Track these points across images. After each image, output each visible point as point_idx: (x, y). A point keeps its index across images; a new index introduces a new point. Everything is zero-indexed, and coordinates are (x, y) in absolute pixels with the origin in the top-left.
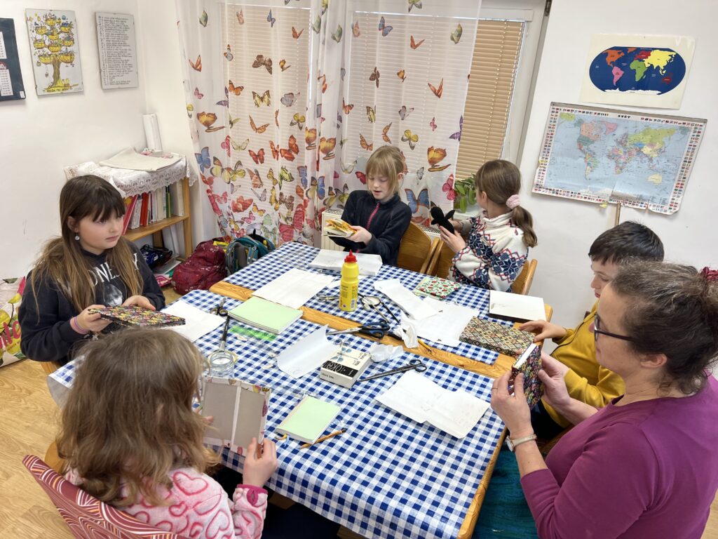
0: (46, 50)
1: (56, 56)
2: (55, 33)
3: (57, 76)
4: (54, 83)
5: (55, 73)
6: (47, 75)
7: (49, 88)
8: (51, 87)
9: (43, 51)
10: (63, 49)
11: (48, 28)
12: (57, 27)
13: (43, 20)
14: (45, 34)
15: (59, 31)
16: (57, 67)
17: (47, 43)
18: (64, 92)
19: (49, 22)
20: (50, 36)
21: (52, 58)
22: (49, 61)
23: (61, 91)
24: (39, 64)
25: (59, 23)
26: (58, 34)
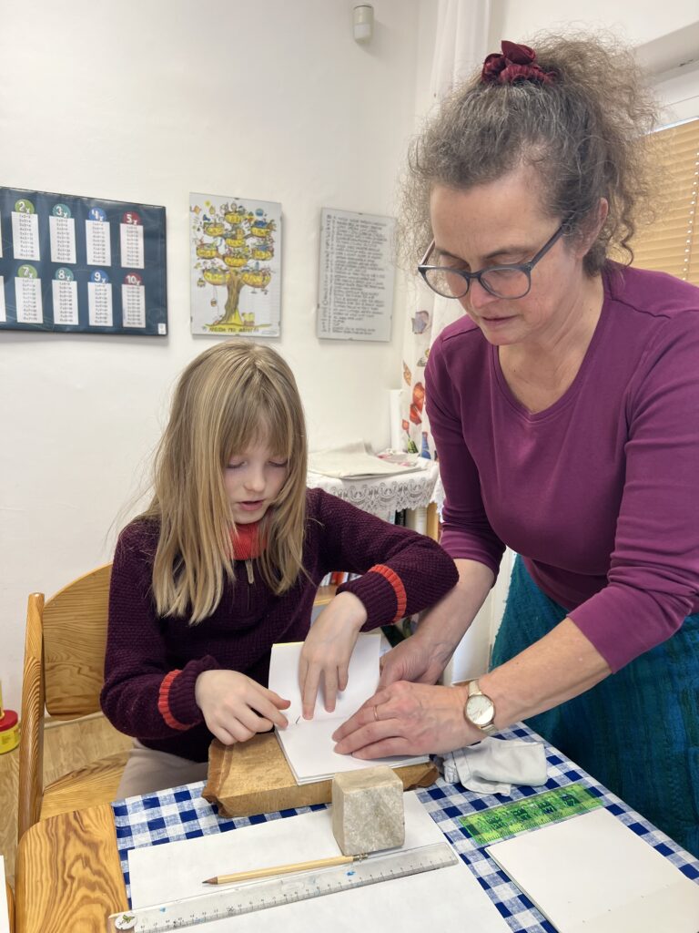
0: (219, 262)
1: (237, 273)
2: (239, 236)
3: (232, 306)
4: (226, 318)
5: (229, 300)
6: (214, 303)
7: (214, 325)
8: (219, 323)
9: (213, 263)
10: (252, 263)
11: (228, 226)
12: (245, 226)
13: (220, 213)
14: (221, 236)
15: (247, 233)
16: (235, 291)
17: (222, 251)
18: (242, 334)
19: (230, 217)
20: (229, 241)
21: (228, 276)
22: (221, 281)
23: (237, 332)
24: (201, 283)
25: (250, 220)
26: (246, 237)
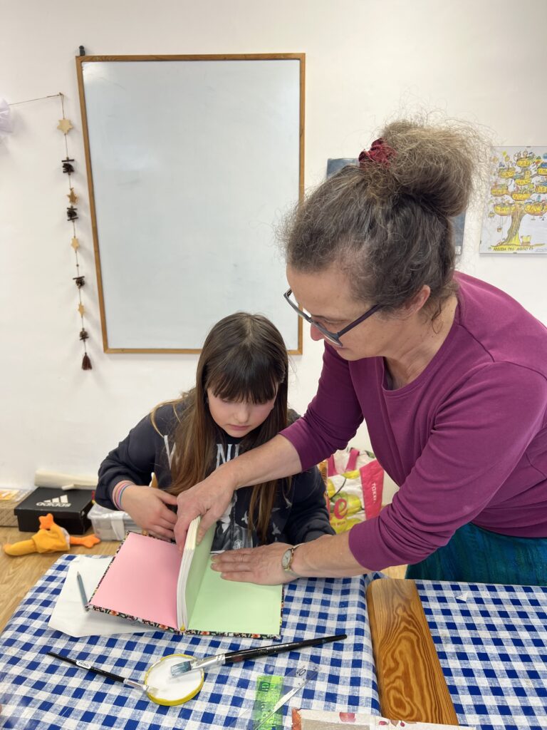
0: (508, 198)
1: (521, 205)
2: (527, 177)
3: (513, 232)
4: (508, 240)
5: (512, 226)
6: (499, 229)
7: (497, 246)
8: (502, 244)
9: (502, 199)
10: (534, 197)
11: (518, 169)
12: (533, 169)
13: (513, 160)
14: (511, 177)
15: (534, 173)
16: (517, 220)
17: (511, 189)
18: (518, 252)
19: (521, 162)
20: (518, 181)
21: (513, 209)
22: (508, 212)
23: (515, 251)
24: (491, 215)
25: (537, 163)
26: (532, 177)
